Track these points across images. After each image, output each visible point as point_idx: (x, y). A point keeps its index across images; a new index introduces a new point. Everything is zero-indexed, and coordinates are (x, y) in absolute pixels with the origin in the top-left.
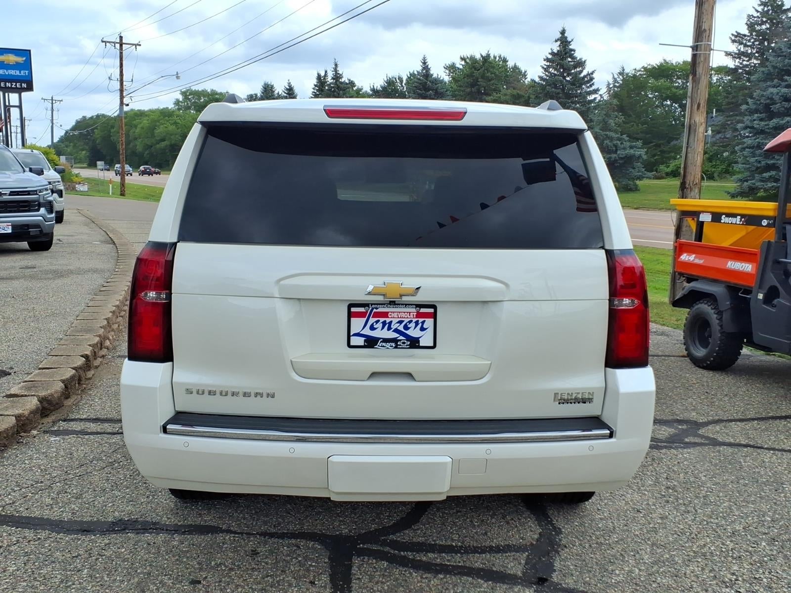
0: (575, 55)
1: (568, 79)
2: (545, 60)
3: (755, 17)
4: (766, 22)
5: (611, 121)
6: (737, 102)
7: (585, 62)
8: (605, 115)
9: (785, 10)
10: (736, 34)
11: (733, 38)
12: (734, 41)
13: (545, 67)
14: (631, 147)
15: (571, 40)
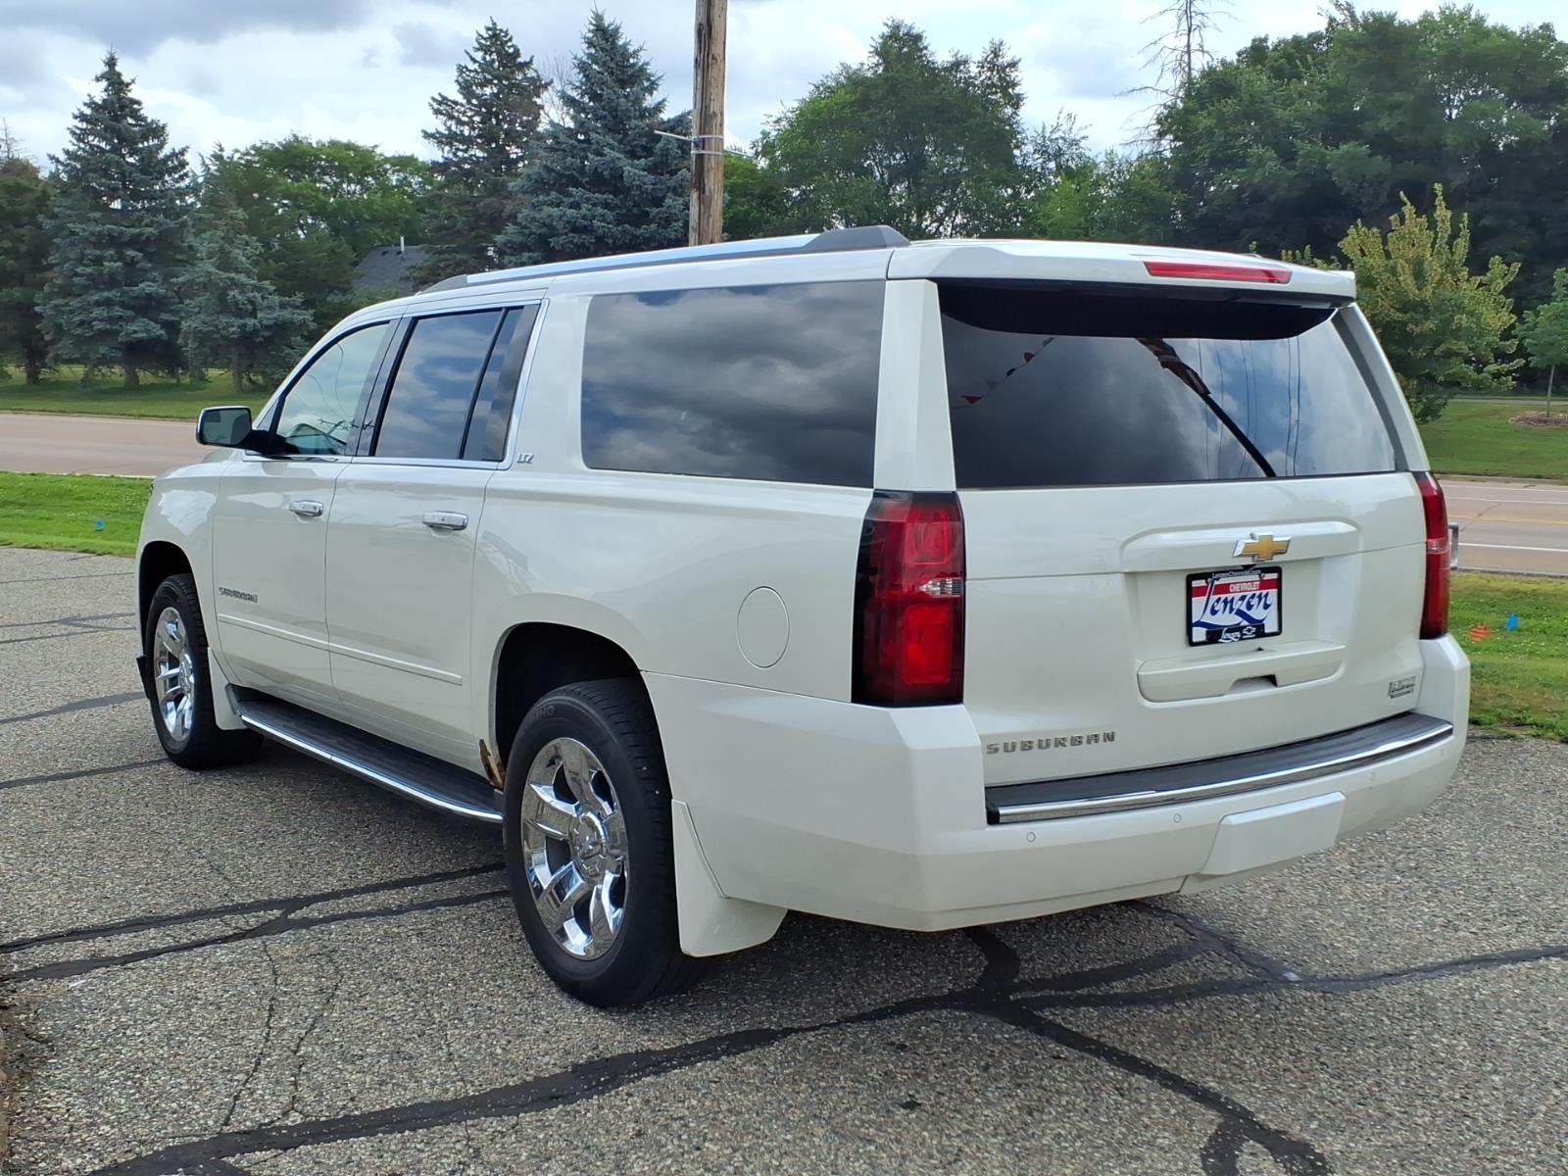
0: (142, 112)
1: (131, 160)
2: (75, 117)
3: (470, 71)
4: (490, 82)
5: (237, 251)
6: (455, 226)
7: (163, 127)
8: (223, 238)
9: (520, 63)
10: (440, 99)
11: (436, 106)
12: (437, 112)
13: (78, 132)
14: (283, 306)
15: (129, 81)
